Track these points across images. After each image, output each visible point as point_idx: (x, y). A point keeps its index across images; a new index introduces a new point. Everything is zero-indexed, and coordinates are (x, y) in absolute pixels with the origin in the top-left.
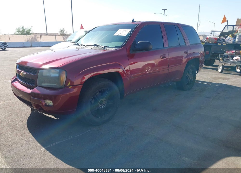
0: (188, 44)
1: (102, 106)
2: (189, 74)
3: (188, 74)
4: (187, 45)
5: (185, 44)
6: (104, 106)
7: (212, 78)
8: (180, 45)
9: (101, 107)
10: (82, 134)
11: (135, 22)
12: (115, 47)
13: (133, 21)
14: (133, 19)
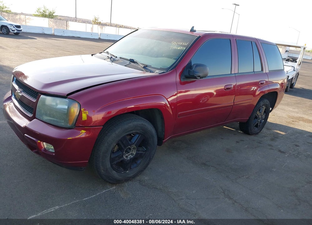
0: (266, 70)
1: (129, 155)
2: (260, 113)
3: (258, 112)
4: (264, 72)
5: (262, 70)
6: (132, 156)
7: (289, 117)
8: (254, 72)
9: (127, 157)
10: (94, 196)
11: (195, 31)
12: (161, 69)
13: (192, 30)
14: (193, 27)
